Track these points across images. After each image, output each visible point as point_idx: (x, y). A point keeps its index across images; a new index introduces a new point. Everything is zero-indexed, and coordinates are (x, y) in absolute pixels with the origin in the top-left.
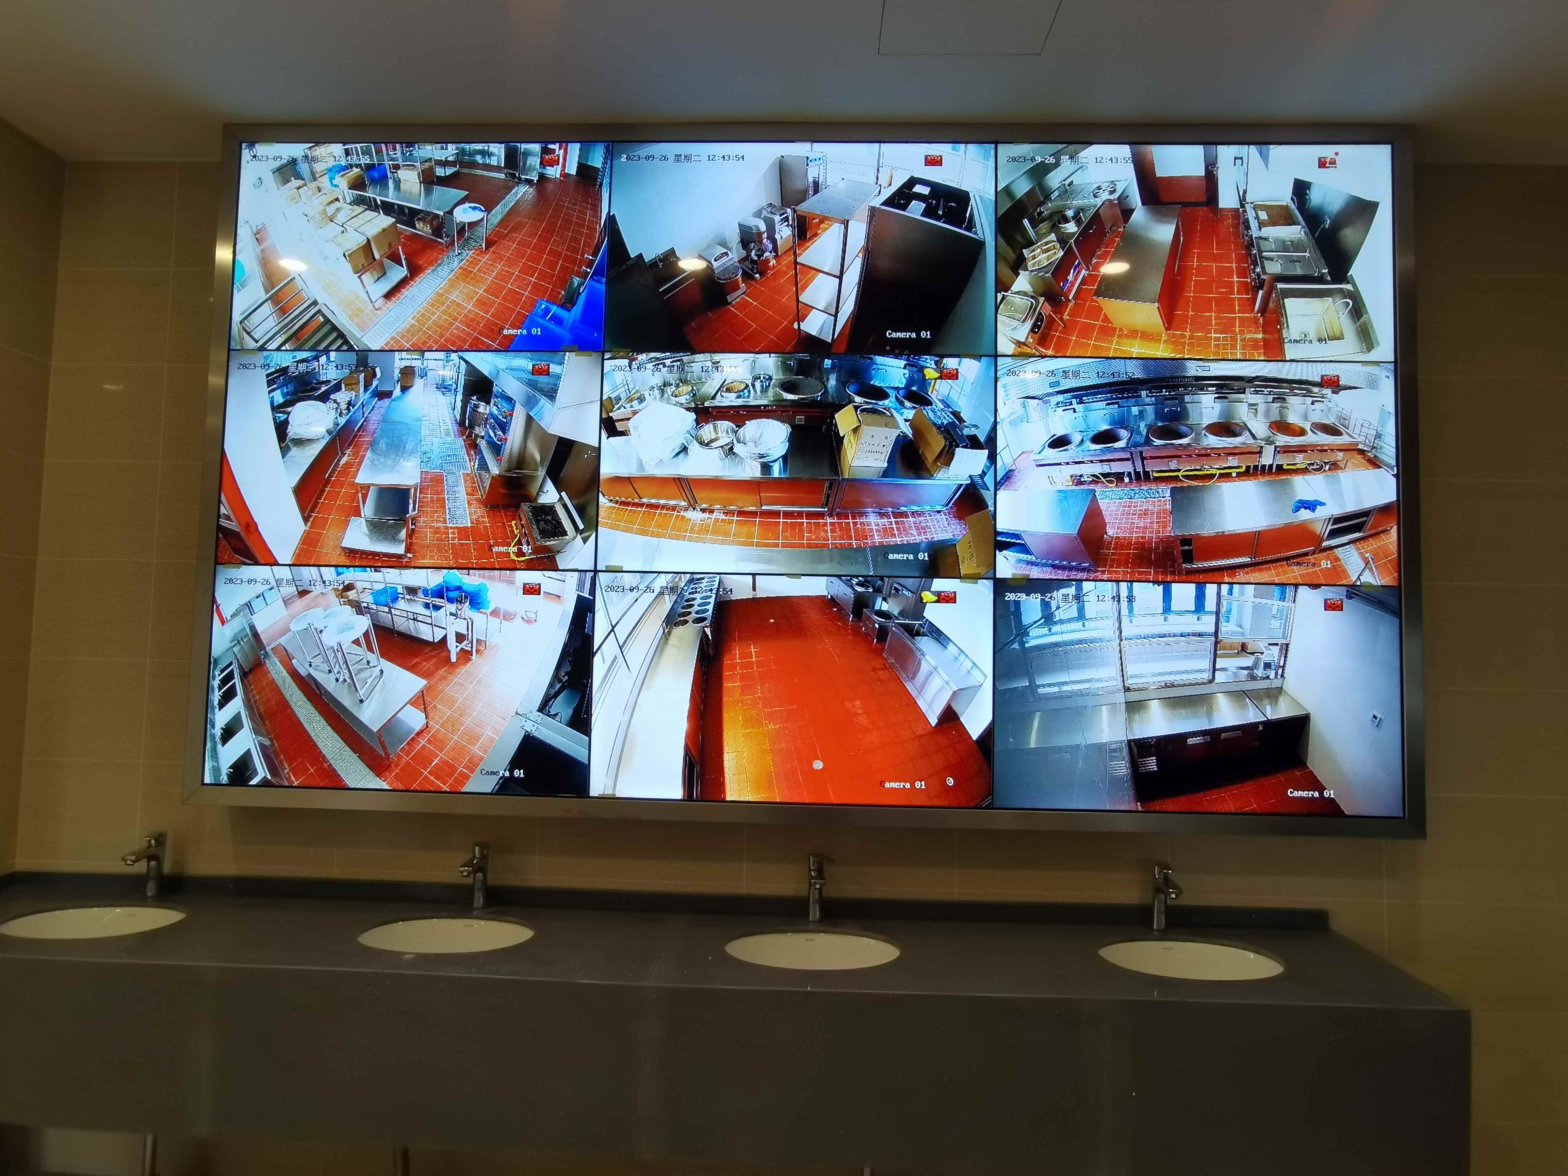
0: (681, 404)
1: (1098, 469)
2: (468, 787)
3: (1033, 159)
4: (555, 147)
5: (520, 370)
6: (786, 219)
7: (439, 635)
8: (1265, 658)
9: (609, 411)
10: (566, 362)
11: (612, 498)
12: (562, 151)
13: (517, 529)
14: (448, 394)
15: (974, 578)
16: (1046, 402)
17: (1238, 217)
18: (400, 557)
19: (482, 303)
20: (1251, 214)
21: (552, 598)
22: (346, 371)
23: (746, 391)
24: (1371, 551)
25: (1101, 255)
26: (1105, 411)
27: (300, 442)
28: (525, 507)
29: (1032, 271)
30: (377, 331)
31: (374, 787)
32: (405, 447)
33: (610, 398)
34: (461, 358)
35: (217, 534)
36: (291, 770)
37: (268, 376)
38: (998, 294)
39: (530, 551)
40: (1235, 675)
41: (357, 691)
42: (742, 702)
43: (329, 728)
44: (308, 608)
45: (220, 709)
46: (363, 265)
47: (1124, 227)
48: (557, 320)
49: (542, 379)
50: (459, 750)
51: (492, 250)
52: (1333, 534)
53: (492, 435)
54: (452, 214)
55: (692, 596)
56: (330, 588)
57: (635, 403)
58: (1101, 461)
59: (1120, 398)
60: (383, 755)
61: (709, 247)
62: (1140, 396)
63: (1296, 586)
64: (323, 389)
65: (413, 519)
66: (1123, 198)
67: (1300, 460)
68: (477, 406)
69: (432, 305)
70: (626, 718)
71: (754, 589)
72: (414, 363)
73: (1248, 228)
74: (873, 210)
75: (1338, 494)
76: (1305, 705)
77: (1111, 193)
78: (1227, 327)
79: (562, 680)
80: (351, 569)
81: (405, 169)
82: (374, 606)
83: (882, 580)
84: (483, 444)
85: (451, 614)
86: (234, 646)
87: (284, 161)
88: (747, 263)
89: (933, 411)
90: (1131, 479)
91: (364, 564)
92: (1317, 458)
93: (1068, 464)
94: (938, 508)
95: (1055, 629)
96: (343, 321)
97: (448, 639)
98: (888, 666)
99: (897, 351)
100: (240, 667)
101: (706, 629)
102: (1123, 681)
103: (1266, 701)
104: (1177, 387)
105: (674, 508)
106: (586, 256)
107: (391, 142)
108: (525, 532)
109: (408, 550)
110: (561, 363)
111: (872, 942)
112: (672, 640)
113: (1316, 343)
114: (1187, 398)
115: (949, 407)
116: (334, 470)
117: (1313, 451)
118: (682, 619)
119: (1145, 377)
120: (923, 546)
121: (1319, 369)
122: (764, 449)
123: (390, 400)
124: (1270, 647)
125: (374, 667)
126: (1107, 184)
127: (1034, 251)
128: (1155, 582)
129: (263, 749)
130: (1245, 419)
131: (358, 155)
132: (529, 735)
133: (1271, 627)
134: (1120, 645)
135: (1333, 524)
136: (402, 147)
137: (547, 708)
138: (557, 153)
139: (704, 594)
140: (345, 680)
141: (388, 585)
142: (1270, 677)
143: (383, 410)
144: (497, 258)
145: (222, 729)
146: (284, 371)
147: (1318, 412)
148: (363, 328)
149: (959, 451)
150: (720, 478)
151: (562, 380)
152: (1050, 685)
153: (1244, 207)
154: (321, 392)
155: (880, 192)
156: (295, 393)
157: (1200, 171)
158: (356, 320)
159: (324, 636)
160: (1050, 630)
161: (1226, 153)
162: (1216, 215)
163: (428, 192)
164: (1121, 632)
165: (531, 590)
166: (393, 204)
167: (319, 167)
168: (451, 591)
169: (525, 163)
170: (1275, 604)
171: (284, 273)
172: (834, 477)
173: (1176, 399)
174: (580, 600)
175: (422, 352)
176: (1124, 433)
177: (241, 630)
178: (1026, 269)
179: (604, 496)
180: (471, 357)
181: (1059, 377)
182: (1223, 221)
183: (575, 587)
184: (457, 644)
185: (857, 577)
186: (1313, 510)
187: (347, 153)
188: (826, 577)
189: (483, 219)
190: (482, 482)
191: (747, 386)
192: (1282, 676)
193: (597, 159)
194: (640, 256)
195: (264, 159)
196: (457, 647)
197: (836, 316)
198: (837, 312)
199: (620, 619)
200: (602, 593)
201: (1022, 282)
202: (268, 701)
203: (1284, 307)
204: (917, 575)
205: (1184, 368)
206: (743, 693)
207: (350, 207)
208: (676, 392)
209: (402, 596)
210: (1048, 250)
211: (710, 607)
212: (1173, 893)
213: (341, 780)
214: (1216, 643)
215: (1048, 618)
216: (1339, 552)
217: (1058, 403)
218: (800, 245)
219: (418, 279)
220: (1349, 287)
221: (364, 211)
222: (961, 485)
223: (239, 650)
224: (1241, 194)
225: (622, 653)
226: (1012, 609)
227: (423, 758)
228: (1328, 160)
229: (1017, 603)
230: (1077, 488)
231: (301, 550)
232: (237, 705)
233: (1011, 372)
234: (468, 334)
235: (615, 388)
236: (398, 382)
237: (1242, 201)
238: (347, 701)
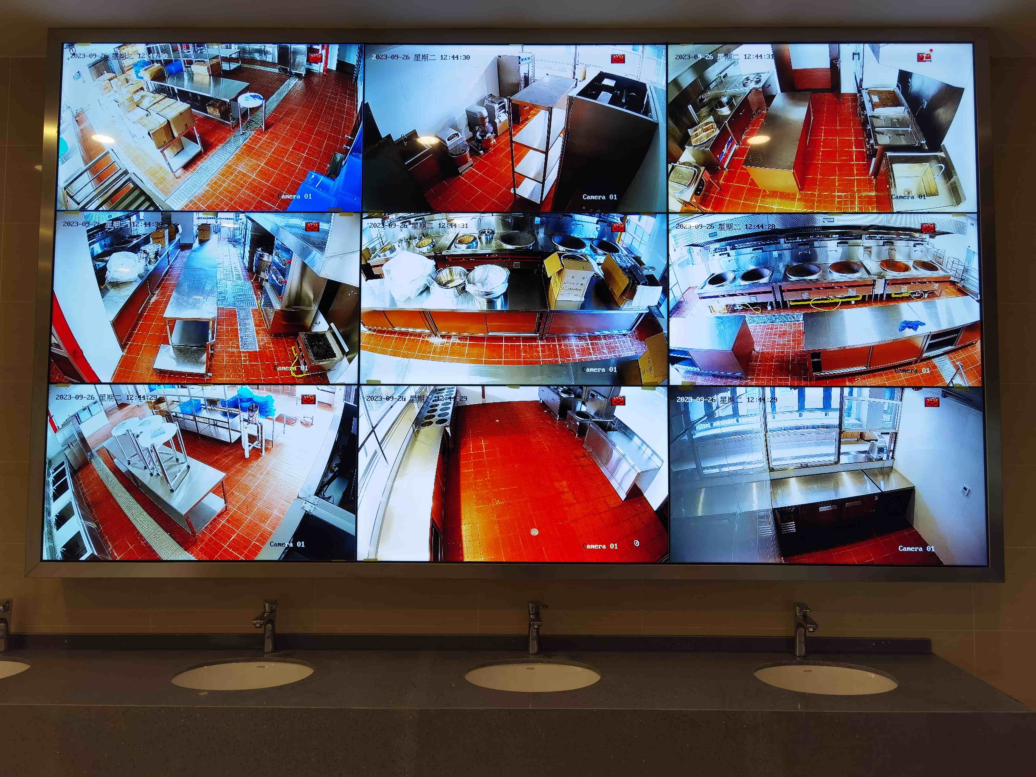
0: (424, 253)
1: (746, 300)
2: (260, 557)
3: (696, 57)
4: (319, 47)
5: (296, 227)
6: (504, 107)
7: (235, 436)
8: (879, 444)
9: (367, 259)
10: (332, 221)
11: (371, 327)
12: (324, 52)
13: (296, 352)
14: (238, 246)
15: (653, 385)
16: (707, 249)
17: (856, 99)
18: (202, 375)
19: (263, 174)
20: (866, 98)
21: (324, 406)
22: (153, 227)
23: (474, 243)
24: (960, 360)
25: (749, 132)
26: (752, 255)
27: (116, 285)
28: (302, 336)
29: (695, 146)
30: (178, 195)
31: (183, 559)
32: (204, 288)
33: (368, 248)
34: (248, 218)
35: (49, 359)
36: (114, 548)
37: (88, 231)
38: (669, 165)
39: (307, 370)
40: (855, 457)
41: (168, 482)
42: (475, 484)
43: (145, 513)
44: (127, 417)
45: (54, 500)
46: (164, 142)
47: (767, 110)
48: (323, 187)
49: (313, 234)
50: (253, 527)
51: (270, 130)
52: (931, 347)
53: (275, 278)
54: (237, 101)
55: (435, 403)
56: (144, 401)
57: (388, 253)
58: (749, 294)
59: (764, 245)
60: (191, 533)
61: (444, 129)
62: (779, 243)
63: (903, 388)
64: (135, 242)
65: (212, 346)
66: (766, 87)
67: (905, 290)
68: (262, 256)
69: (223, 175)
70: (384, 500)
71: (483, 396)
72: (209, 222)
73: (864, 108)
74: (571, 99)
75: (935, 316)
76: (910, 479)
77: (757, 82)
78: (847, 187)
79: (334, 471)
80: (162, 386)
81: (197, 64)
82: (181, 415)
83: (581, 388)
84: (267, 286)
85: (245, 420)
86: (65, 449)
87: (98, 58)
88: (473, 142)
89: (619, 257)
90: (772, 307)
91: (172, 381)
92: (919, 289)
93: (724, 296)
94: (624, 332)
95: (716, 424)
96: (149, 187)
97: (243, 440)
98: (587, 455)
99: (591, 210)
100: (70, 466)
101: (446, 428)
102: (769, 463)
103: (880, 478)
104: (808, 235)
105: (419, 335)
106: (346, 136)
107: (186, 42)
108: (302, 355)
109: (208, 370)
110: (329, 222)
111: (579, 669)
112: (421, 437)
113: (917, 199)
114: (816, 244)
115: (632, 253)
116: (145, 308)
117: (915, 283)
118: (428, 421)
119: (783, 227)
120: (613, 361)
121: (920, 219)
122: (489, 289)
123: (190, 251)
124: (883, 436)
125: (182, 463)
126: (753, 76)
127: (696, 130)
128: (792, 387)
129: (90, 530)
130: (861, 258)
131: (158, 53)
132: (308, 514)
133: (883, 420)
134: (765, 435)
135: (931, 340)
136: (194, 46)
137: (322, 493)
138: (320, 52)
139: (445, 401)
140: (158, 474)
141: (193, 398)
142: (883, 459)
143: (185, 260)
144: (274, 137)
145: (56, 516)
146: (102, 227)
147: (919, 253)
148: (167, 193)
149: (640, 288)
150: (455, 311)
151: (329, 235)
152: (712, 467)
153: (861, 93)
154: (133, 244)
155: (576, 85)
156: (111, 245)
157: (826, 64)
158: (161, 186)
159: (140, 440)
160: (712, 425)
161: (846, 50)
162: (839, 98)
163: (217, 82)
164: (766, 426)
165: (308, 400)
166: (188, 92)
167: (127, 63)
168: (244, 402)
169: (294, 60)
170: (886, 402)
171: (99, 148)
172: (544, 310)
173: (807, 244)
174: (347, 407)
175: (217, 213)
176: (767, 272)
177: (70, 437)
178: (690, 145)
179: (364, 326)
180: (257, 217)
181: (716, 229)
182: (844, 104)
183: (343, 397)
184: (250, 444)
185: (562, 386)
186: (915, 329)
187: (149, 51)
188: (538, 387)
189: (261, 106)
190: (267, 316)
191: (475, 239)
192: (893, 458)
193: (352, 58)
194: (389, 136)
195: (82, 56)
196: (250, 446)
197: (543, 183)
198: (544, 180)
199: (379, 422)
200: (364, 402)
201: (687, 156)
202: (93, 493)
203: (892, 171)
204: (608, 383)
205: (813, 220)
206: (475, 478)
207: (152, 95)
208: (420, 244)
209: (204, 407)
210: (707, 130)
211: (450, 411)
212: (811, 627)
213: (156, 554)
214: (841, 433)
215: (710, 416)
216: (935, 361)
217: (716, 249)
218: (515, 128)
219: (211, 154)
220: (942, 154)
221: (164, 98)
222: (642, 314)
223: (69, 453)
224: (858, 82)
225: (381, 448)
226: (683, 409)
227: (223, 534)
228: (925, 56)
229: (686, 405)
230: (731, 315)
231: (120, 371)
232: (68, 497)
233: (679, 226)
234: (253, 198)
235: (371, 241)
236: (196, 236)
237: (859, 87)
238: (159, 490)
